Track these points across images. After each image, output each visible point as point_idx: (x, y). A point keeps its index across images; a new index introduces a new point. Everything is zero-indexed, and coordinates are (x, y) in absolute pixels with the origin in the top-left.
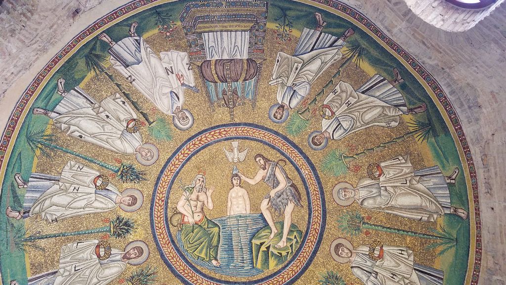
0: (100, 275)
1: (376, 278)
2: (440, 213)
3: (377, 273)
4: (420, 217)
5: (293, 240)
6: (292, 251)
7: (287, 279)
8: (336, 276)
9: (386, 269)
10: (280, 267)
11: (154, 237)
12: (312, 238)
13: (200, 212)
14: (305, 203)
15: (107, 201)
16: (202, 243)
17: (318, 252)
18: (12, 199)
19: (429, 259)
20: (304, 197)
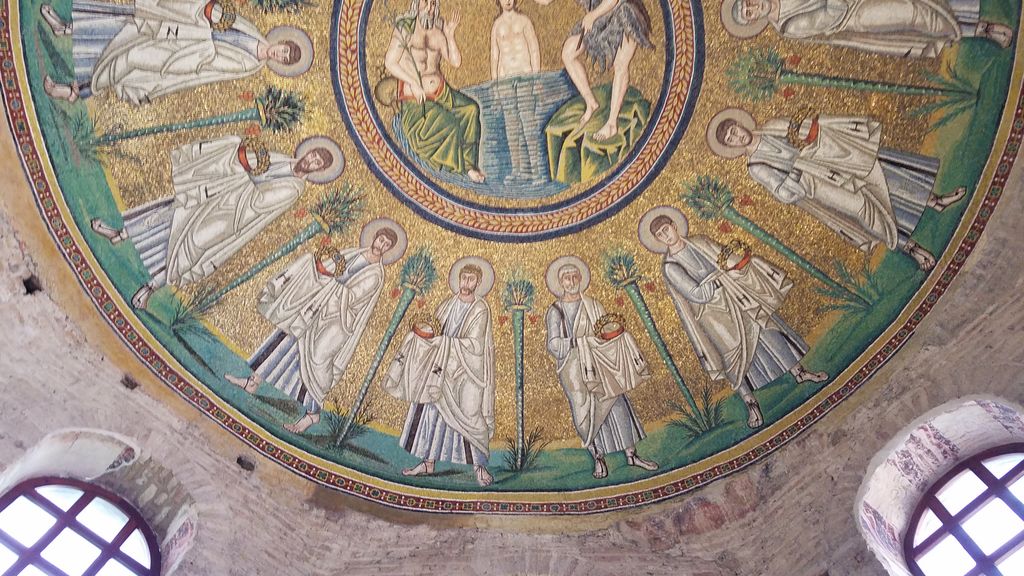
0: (257, 203)
1: (798, 181)
2: (953, 36)
3: (800, 173)
4: (906, 51)
5: (630, 121)
6: (628, 145)
7: (616, 197)
8: (716, 185)
9: (820, 164)
10: (604, 175)
11: (349, 127)
12: (671, 113)
13: (435, 74)
14: (658, 39)
15: (240, 57)
16: (445, 139)
17: (683, 141)
18: (47, 59)
19: (913, 138)
20: (658, 24)
